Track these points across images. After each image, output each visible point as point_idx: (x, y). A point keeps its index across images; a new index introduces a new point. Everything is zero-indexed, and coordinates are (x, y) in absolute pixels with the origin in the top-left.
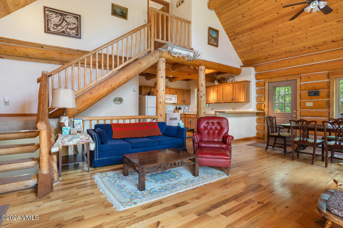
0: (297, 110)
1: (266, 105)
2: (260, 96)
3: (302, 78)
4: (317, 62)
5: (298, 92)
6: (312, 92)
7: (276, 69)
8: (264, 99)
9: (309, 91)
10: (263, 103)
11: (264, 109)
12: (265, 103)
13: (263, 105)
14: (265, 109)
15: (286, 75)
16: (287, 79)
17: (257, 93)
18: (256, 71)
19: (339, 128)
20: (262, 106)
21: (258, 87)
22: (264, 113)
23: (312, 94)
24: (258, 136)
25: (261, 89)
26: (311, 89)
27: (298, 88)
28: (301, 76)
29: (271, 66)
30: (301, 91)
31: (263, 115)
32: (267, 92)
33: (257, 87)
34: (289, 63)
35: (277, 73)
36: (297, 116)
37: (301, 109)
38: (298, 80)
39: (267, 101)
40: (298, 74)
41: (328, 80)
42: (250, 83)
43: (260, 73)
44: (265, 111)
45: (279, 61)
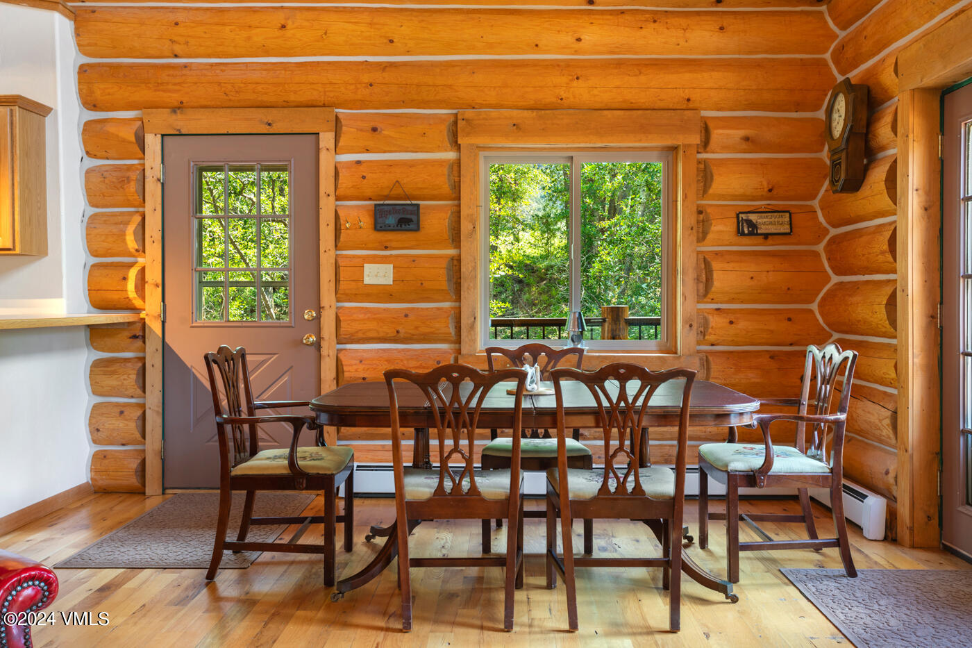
0: (319, 309)
1: (153, 275)
2: (114, 215)
3: (344, 129)
4: (408, 52)
5: (327, 206)
6: (389, 212)
7: (209, 56)
8: (135, 233)
9: (375, 205)
10: (131, 265)
11: (138, 303)
12: (141, 260)
13: (133, 274)
14: (143, 298)
15: (265, 98)
16: (269, 124)
17: (93, 197)
18: (81, 47)
19: (622, 404)
20: (125, 279)
21: (95, 156)
22: (139, 325)
23: (391, 220)
24: (104, 481)
25: (118, 168)
26: (386, 193)
27: (326, 184)
28: (337, 118)
29: (179, 30)
30: (338, 199)
31: (135, 337)
32: (153, 190)
33: (87, 153)
34: (281, 32)
35: (219, 84)
36: (319, 338)
37: (338, 301)
38: (327, 139)
39: (154, 250)
40: (324, 106)
41: (451, 155)
42: (48, 119)
43: (110, 66)
44: (143, 315)
45: (228, 10)
